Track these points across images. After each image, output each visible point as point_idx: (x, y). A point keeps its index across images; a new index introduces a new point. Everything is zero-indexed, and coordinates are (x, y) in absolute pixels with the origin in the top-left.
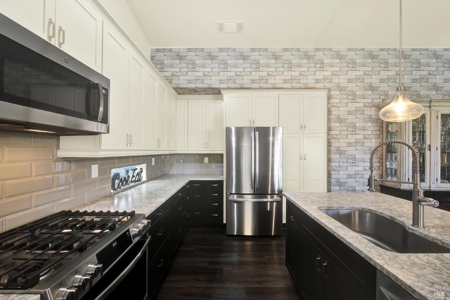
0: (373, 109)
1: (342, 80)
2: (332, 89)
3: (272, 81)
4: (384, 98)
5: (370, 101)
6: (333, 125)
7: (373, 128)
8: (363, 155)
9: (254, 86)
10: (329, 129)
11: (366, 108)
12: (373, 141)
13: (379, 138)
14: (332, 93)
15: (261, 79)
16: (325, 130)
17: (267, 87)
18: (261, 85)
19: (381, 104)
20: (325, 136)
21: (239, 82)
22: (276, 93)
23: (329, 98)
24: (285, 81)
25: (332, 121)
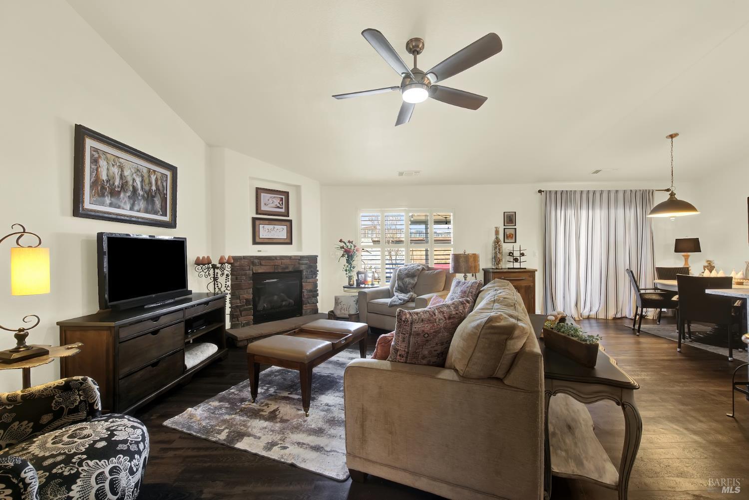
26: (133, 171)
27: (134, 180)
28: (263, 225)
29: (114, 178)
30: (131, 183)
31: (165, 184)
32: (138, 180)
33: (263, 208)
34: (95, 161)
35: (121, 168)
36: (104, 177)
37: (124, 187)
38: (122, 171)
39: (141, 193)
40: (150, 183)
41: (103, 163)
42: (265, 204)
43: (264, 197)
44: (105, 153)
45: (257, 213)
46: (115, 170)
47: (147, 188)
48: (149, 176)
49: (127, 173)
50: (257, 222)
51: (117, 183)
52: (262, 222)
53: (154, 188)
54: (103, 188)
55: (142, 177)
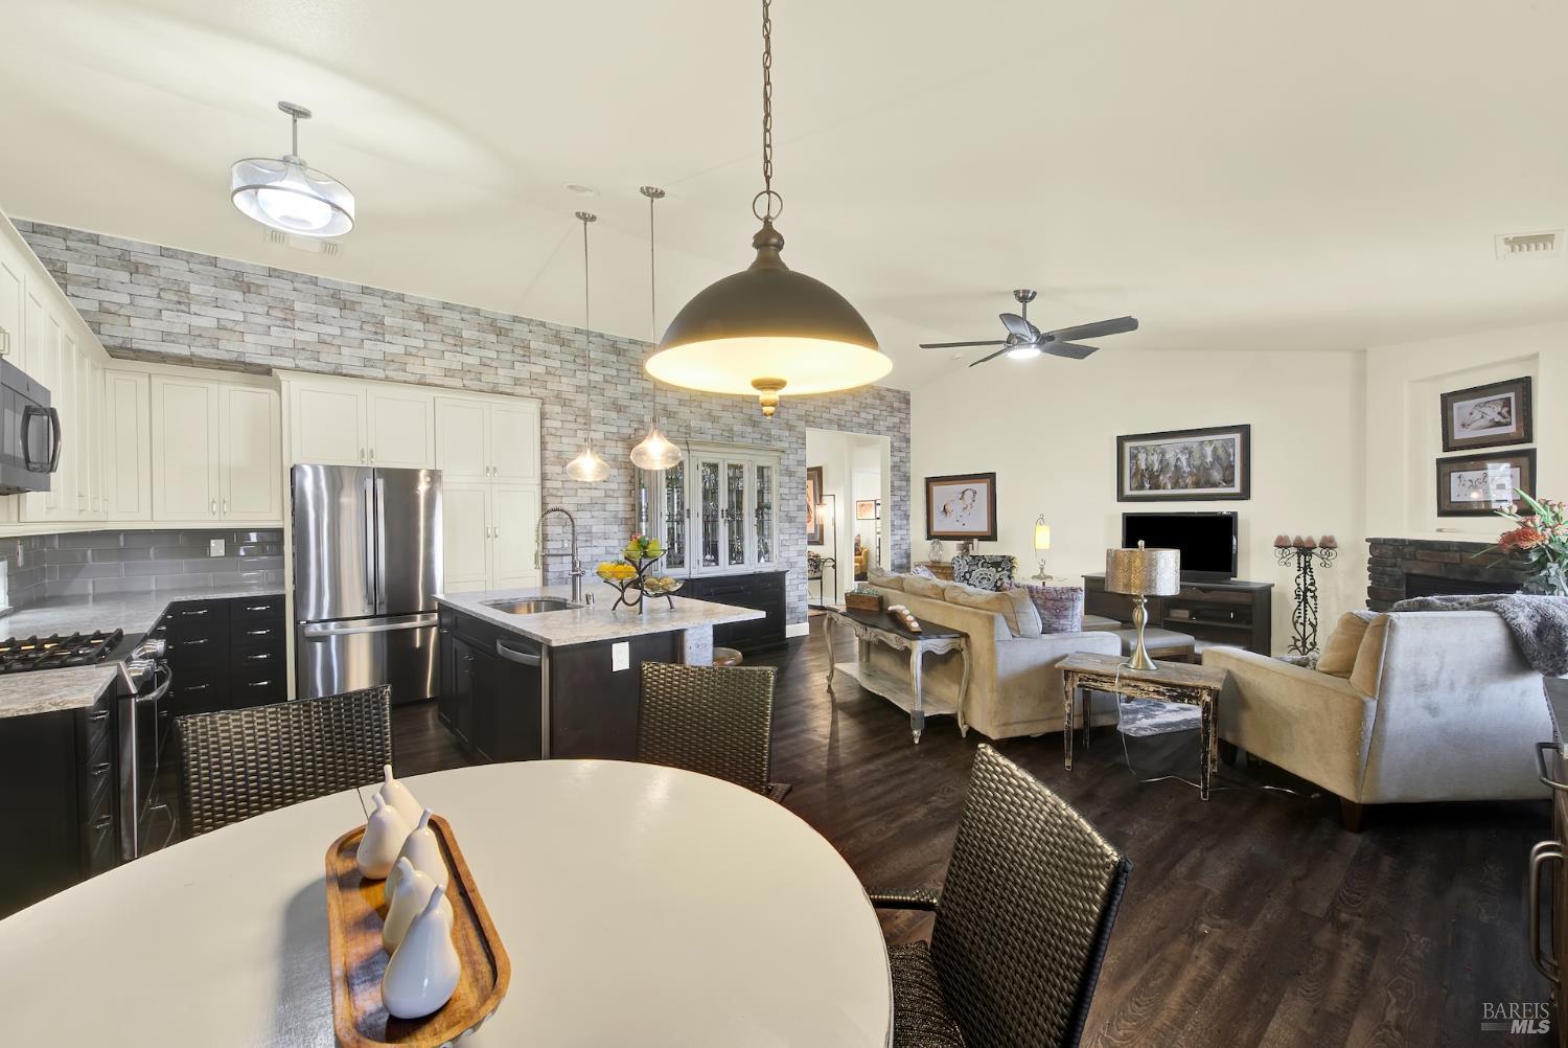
0: (620, 444)
1: (566, 385)
2: (547, 400)
3: (415, 368)
4: (636, 426)
5: (614, 429)
6: (549, 469)
7: (620, 479)
8: (603, 527)
9: (368, 372)
10: (544, 477)
11: (608, 443)
12: (621, 501)
13: (630, 496)
14: (548, 408)
15: (388, 360)
16: (537, 480)
17: (404, 379)
18: (390, 374)
19: (633, 436)
20: (537, 490)
21: (329, 358)
22: (426, 394)
23: (543, 417)
24: (449, 372)
25: (547, 461)
26: (1178, 451)
27: (1178, 459)
28: (1458, 474)
29: (1152, 465)
30: (1172, 462)
31: (1231, 450)
32: (1184, 459)
33: (1459, 434)
34: (1134, 457)
35: (1163, 453)
36: (1143, 467)
37: (1163, 470)
38: (1163, 455)
39: (1187, 470)
40: (1203, 456)
41: (1142, 457)
42: (1463, 425)
43: (1460, 409)
44: (1144, 447)
45: (1446, 449)
46: (1155, 458)
47: (1197, 463)
48: (1202, 449)
49: (1170, 456)
50: (1446, 468)
51: (1155, 469)
52: (1455, 466)
53: (1209, 459)
54: (1143, 476)
55: (1190, 453)
